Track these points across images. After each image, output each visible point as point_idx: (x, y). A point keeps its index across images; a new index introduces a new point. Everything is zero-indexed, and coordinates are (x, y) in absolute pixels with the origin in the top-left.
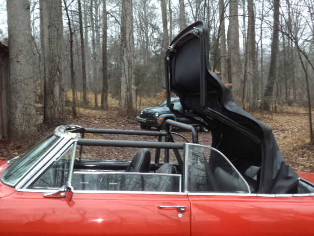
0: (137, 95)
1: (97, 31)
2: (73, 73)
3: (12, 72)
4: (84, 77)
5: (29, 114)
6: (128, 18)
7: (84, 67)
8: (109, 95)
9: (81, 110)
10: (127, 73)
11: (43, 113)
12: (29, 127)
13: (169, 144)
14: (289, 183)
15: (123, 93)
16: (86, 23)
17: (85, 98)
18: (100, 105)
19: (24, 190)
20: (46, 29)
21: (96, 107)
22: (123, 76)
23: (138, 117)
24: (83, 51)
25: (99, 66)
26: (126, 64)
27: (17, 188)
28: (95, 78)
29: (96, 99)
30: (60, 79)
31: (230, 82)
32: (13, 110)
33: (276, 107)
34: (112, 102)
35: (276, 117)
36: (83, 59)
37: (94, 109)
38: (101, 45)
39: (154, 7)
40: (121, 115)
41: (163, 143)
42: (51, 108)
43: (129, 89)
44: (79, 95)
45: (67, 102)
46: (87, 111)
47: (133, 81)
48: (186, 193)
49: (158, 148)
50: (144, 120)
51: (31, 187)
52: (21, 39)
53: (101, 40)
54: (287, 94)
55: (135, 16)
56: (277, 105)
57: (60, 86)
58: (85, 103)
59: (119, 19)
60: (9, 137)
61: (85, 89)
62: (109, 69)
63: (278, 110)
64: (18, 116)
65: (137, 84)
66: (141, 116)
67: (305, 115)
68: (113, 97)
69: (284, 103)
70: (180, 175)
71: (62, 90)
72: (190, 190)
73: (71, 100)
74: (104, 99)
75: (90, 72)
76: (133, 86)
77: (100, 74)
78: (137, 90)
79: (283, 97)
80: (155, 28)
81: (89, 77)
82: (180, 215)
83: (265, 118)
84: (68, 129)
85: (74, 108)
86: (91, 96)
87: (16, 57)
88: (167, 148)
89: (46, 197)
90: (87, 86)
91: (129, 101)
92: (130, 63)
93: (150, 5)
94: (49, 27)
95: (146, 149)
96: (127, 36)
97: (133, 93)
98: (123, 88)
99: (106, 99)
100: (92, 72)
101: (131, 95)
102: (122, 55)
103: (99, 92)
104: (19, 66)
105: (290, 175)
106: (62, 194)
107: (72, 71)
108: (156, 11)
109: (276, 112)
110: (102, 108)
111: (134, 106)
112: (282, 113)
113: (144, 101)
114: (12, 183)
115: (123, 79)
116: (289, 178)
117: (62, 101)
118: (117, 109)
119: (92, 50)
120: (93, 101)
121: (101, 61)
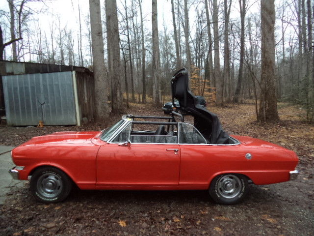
0: (162, 95)
1: (139, 58)
2: (126, 84)
3: (96, 86)
4: (133, 85)
5: (105, 108)
6: (157, 53)
7: (132, 80)
8: (147, 95)
9: (131, 104)
10: (156, 83)
11: (111, 106)
12: (105, 114)
13: (174, 123)
14: (224, 140)
15: (154, 95)
16: (133, 56)
17: (133, 97)
18: (141, 101)
19: (110, 143)
20: (112, 61)
21: (139, 102)
22: (154, 85)
23: (163, 108)
24: (132, 71)
25: (141, 78)
26: (156, 78)
27: (108, 142)
28: (139, 86)
29: (139, 97)
30: (120, 88)
31: (215, 87)
32: (97, 106)
33: (242, 101)
34: (148, 99)
35: (241, 106)
36: (132, 75)
37: (138, 103)
38: (142, 66)
39: (172, 44)
40: (153, 106)
41: (171, 123)
42: (116, 104)
43: (157, 92)
44: (130, 95)
45: (124, 100)
46: (135, 105)
47: (160, 87)
48: (178, 144)
49: (169, 125)
50: (165, 109)
51: (113, 142)
52: (99, 68)
53: (142, 63)
54: (250, 93)
55: (161, 49)
56: (243, 99)
57: (120, 92)
58: (134, 100)
59: (151, 52)
60: (95, 119)
61: (133, 92)
62: (146, 80)
63: (243, 102)
64: (99, 108)
65: (162, 89)
66: (164, 107)
67: (253, 104)
68: (149, 96)
69: (247, 98)
70: (176, 136)
71: (121, 94)
72: (180, 143)
73: (126, 98)
74: (144, 98)
75: (136, 82)
76: (160, 91)
77: (141, 83)
78: (162, 92)
79: (247, 94)
80: (172, 56)
81: (136, 84)
82: (176, 153)
83: (234, 107)
84: (127, 117)
85: (127, 103)
86: (136, 96)
87: (98, 78)
88: (173, 125)
89: (119, 146)
90: (135, 90)
91: (158, 99)
92: (158, 78)
93: (170, 42)
94: (113, 60)
95: (162, 125)
96: (156, 63)
97: (160, 94)
98: (154, 92)
99: (145, 97)
100: (137, 81)
101: (159, 95)
102: (153, 72)
103: (141, 93)
104: (99, 82)
105: (225, 136)
106: (126, 144)
107: (126, 82)
108: (173, 45)
109: (242, 103)
110: (143, 102)
111: (160, 101)
112: (245, 103)
113: (166, 98)
114: (105, 140)
115: (154, 87)
116: (224, 137)
117: (121, 100)
118: (151, 103)
119: (136, 68)
120: (138, 98)
121: (142, 75)
